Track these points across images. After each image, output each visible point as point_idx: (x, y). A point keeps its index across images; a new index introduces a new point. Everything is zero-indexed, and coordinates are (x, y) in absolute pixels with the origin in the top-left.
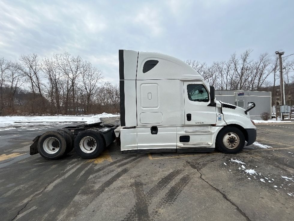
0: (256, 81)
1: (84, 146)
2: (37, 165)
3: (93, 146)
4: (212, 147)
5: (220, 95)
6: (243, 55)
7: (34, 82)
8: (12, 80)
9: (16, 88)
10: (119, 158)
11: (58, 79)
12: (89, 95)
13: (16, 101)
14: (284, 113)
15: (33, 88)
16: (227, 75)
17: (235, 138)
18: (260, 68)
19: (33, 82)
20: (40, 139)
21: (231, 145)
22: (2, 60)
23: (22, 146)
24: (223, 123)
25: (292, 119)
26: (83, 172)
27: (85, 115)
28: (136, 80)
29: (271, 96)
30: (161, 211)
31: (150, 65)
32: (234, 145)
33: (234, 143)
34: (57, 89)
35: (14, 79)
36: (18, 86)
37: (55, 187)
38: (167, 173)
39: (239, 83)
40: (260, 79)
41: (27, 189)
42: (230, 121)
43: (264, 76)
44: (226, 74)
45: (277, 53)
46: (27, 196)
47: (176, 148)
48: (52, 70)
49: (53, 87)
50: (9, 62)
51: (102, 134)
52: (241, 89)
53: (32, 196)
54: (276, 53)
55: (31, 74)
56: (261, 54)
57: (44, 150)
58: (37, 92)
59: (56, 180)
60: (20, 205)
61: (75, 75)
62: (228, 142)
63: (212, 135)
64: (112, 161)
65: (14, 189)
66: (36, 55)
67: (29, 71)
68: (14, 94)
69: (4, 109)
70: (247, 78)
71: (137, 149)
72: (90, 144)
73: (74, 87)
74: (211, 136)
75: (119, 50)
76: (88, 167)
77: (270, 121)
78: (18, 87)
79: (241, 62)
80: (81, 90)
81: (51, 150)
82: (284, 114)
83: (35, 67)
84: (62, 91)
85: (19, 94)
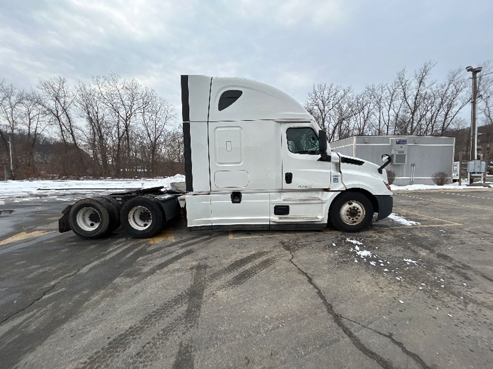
0: (440, 118)
1: (134, 220)
2: (69, 245)
3: (148, 221)
4: (322, 222)
5: (366, 143)
6: (419, 73)
7: (63, 124)
8: (28, 123)
9: (36, 134)
10: (184, 238)
11: (102, 118)
12: (154, 146)
13: (37, 157)
14: (474, 173)
15: (63, 135)
16: (390, 109)
17: (358, 209)
18: (447, 95)
19: (61, 124)
20: (73, 209)
21: (351, 220)
22: (10, 88)
23: (48, 223)
24: (340, 187)
25: (486, 182)
26: (131, 253)
27: (149, 178)
28: (208, 122)
29: (454, 145)
30: (220, 293)
31: (229, 98)
32: (357, 219)
33: (357, 217)
34: (101, 137)
35: (31, 121)
36: (39, 131)
37: (91, 269)
38: (245, 255)
39: (409, 122)
40: (447, 114)
41: (55, 272)
42: (350, 184)
43: (454, 110)
44: (388, 108)
45: (470, 69)
46: (54, 278)
47: (269, 223)
48: (91, 105)
49: (94, 133)
50: (22, 91)
51: (159, 203)
52: (412, 134)
53: (61, 278)
54: (468, 69)
55: (57, 112)
56: (450, 70)
57: (78, 226)
58: (70, 140)
59: (93, 262)
60: (46, 286)
61: (129, 112)
62: (347, 215)
63: (323, 204)
64: (174, 241)
65: (39, 271)
66: (64, 79)
67: (54, 107)
68: (33, 144)
69: (19, 168)
70: (424, 113)
71: (211, 224)
72: (144, 217)
73: (130, 133)
74: (322, 206)
75: (182, 76)
76: (139, 248)
77: (445, 187)
78: (39, 133)
79: (415, 84)
80: (141, 137)
81: (88, 226)
82: (473, 175)
83: (63, 99)
84: (109, 138)
85: (41, 145)
